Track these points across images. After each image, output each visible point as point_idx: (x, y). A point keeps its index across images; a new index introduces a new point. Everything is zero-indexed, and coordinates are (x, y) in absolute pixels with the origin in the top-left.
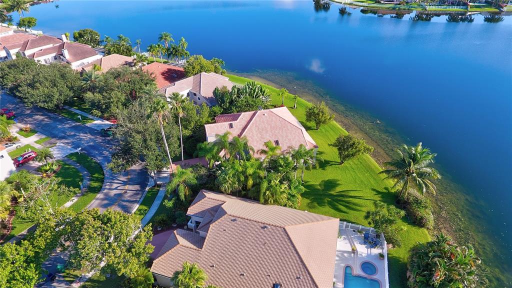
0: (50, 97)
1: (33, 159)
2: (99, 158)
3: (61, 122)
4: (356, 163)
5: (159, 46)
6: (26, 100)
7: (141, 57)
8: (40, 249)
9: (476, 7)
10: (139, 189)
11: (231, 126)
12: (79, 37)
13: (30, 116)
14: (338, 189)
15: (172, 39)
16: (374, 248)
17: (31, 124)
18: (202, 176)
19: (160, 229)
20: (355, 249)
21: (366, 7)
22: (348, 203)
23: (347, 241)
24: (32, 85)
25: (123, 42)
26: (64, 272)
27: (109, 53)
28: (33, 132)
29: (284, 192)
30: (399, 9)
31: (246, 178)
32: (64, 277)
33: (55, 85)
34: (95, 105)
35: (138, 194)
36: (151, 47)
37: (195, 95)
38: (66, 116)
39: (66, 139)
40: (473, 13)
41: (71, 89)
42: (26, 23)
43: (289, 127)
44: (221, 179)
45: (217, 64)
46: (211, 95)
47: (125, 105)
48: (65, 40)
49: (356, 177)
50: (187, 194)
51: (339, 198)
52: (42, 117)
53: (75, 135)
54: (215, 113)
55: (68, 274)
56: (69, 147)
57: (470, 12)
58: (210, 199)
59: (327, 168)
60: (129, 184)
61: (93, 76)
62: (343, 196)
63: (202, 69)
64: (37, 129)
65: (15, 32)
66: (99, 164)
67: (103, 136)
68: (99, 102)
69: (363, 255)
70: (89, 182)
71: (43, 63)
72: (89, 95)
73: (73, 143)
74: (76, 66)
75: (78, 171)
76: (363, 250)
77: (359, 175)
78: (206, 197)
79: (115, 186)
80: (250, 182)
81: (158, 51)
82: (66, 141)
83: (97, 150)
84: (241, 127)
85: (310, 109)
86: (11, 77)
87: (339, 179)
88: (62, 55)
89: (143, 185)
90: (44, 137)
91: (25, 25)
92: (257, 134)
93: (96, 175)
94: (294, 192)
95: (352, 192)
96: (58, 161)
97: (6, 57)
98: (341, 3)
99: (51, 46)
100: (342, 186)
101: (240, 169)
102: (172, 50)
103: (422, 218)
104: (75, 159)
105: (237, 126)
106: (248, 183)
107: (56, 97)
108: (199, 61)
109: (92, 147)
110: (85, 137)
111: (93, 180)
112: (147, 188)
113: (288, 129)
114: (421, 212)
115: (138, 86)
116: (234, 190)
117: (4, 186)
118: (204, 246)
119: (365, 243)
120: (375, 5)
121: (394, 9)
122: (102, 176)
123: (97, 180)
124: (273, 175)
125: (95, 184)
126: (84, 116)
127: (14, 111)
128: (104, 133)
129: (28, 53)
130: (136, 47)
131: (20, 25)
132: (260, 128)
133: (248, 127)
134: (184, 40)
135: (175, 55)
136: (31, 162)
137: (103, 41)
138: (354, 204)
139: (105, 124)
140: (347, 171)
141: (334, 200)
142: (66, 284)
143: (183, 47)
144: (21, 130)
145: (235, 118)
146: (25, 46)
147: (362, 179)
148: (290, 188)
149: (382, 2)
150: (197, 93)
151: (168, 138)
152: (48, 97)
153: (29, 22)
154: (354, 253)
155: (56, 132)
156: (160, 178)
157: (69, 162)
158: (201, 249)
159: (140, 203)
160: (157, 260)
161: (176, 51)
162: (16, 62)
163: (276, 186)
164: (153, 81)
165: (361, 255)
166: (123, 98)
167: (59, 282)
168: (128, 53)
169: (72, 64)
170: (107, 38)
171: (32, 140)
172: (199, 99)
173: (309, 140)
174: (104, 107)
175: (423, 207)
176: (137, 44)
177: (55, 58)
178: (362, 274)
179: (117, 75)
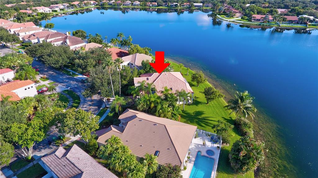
0: (58, 61)
1: (46, 91)
2: (79, 93)
3: (62, 75)
4: (216, 104)
5: (117, 39)
6: (46, 63)
7: (106, 45)
8: (47, 124)
9: (313, 25)
10: (97, 108)
11: (148, 79)
12: (75, 34)
13: (47, 71)
14: (203, 116)
15: (124, 36)
16: (216, 144)
17: (47, 75)
18: (129, 103)
19: (105, 127)
20: (205, 143)
21: (243, 23)
22: (207, 123)
23: (202, 140)
24: (49, 55)
25: (98, 37)
26: (56, 141)
27: (90, 42)
28: (47, 79)
29: (169, 111)
30: (263, 25)
31: (151, 103)
32: (55, 143)
33: (61, 56)
34: (79, 66)
35: (96, 111)
36: (112, 40)
37: (132, 64)
38: (65, 72)
39: (63, 83)
40: (310, 29)
41: (68, 58)
42: (49, 26)
43: (179, 82)
44: (137, 102)
45: (147, 50)
46: (140, 65)
47: (94, 66)
48: (68, 35)
49: (215, 111)
50: (120, 110)
51: (202, 120)
52: (53, 72)
53: (68, 82)
54: (141, 73)
55: (57, 142)
56: (65, 87)
57: (308, 28)
58: (131, 112)
59: (199, 105)
60: (92, 106)
61: (80, 52)
62: (204, 119)
63: (138, 51)
64: (49, 78)
65: (43, 30)
66: (78, 96)
67: (82, 83)
68: (81, 64)
69: (209, 147)
70: (72, 104)
71: (56, 45)
72: (77, 61)
73: (67, 85)
74: (72, 48)
75: (67, 98)
76: (209, 144)
77: (216, 110)
78: (129, 111)
79: (85, 106)
80: (153, 105)
81: (116, 42)
82: (63, 84)
83: (78, 89)
84: (153, 80)
85: (194, 75)
86: (39, 51)
87: (204, 111)
88: (66, 42)
89: (99, 107)
90: (52, 81)
91: (48, 27)
92: (161, 84)
93: (77, 101)
94: (175, 112)
95: (210, 118)
96: (58, 93)
97: (37, 43)
98: (227, 21)
99: (61, 37)
100: (205, 114)
101: (148, 98)
102: (124, 42)
103: (246, 132)
104: (67, 92)
105: (151, 79)
106: (151, 106)
107: (61, 62)
108: (137, 47)
109: (76, 88)
110: (73, 83)
111: (75, 103)
112: (101, 108)
113: (178, 83)
114: (246, 129)
115: (102, 58)
116: (144, 109)
117: (32, 99)
118: (124, 132)
119: (211, 141)
120: (248, 22)
121: (260, 25)
122: (79, 101)
123: (76, 103)
124: (165, 102)
125: (76, 105)
126: (74, 73)
127: (39, 69)
128: (83, 81)
129: (48, 40)
130: (105, 40)
131: (45, 27)
132: (163, 81)
133: (157, 80)
134: (130, 37)
135: (125, 45)
136: (45, 93)
137: (88, 36)
138: (210, 124)
139: (84, 77)
140: (210, 108)
141: (200, 121)
142: (56, 147)
143: (130, 41)
144: (42, 78)
145: (150, 76)
146: (47, 37)
147: (218, 112)
148: (173, 110)
149: (253, 21)
150: (133, 64)
151: (113, 82)
152: (57, 61)
153: (51, 26)
154: (204, 145)
155: (58, 80)
156: (108, 104)
157: (64, 94)
158: (123, 133)
159: (97, 114)
160: (101, 136)
161: (126, 43)
162: (43, 44)
163: (166, 108)
164: (110, 55)
165: (208, 146)
166: (94, 63)
167: (53, 145)
168: (100, 42)
169: (70, 47)
170: (90, 35)
171: (47, 83)
172: (134, 66)
173: (189, 89)
174: (84, 67)
175: (248, 127)
176: (105, 38)
177: (62, 44)
178: (206, 155)
179: (92, 52)
